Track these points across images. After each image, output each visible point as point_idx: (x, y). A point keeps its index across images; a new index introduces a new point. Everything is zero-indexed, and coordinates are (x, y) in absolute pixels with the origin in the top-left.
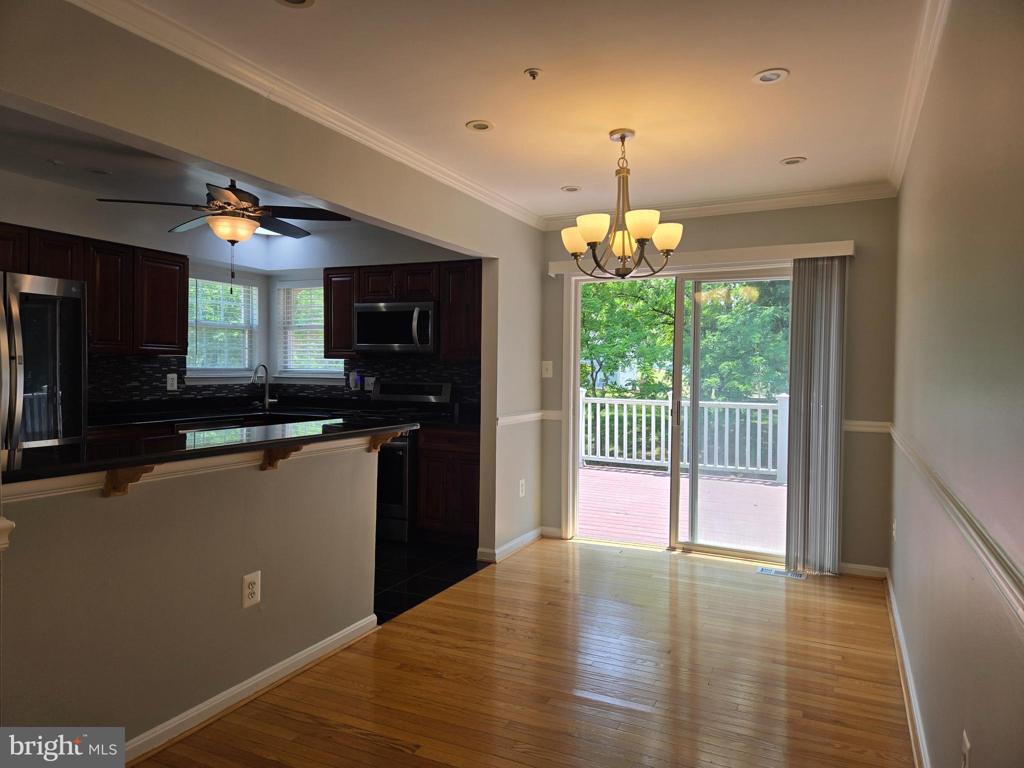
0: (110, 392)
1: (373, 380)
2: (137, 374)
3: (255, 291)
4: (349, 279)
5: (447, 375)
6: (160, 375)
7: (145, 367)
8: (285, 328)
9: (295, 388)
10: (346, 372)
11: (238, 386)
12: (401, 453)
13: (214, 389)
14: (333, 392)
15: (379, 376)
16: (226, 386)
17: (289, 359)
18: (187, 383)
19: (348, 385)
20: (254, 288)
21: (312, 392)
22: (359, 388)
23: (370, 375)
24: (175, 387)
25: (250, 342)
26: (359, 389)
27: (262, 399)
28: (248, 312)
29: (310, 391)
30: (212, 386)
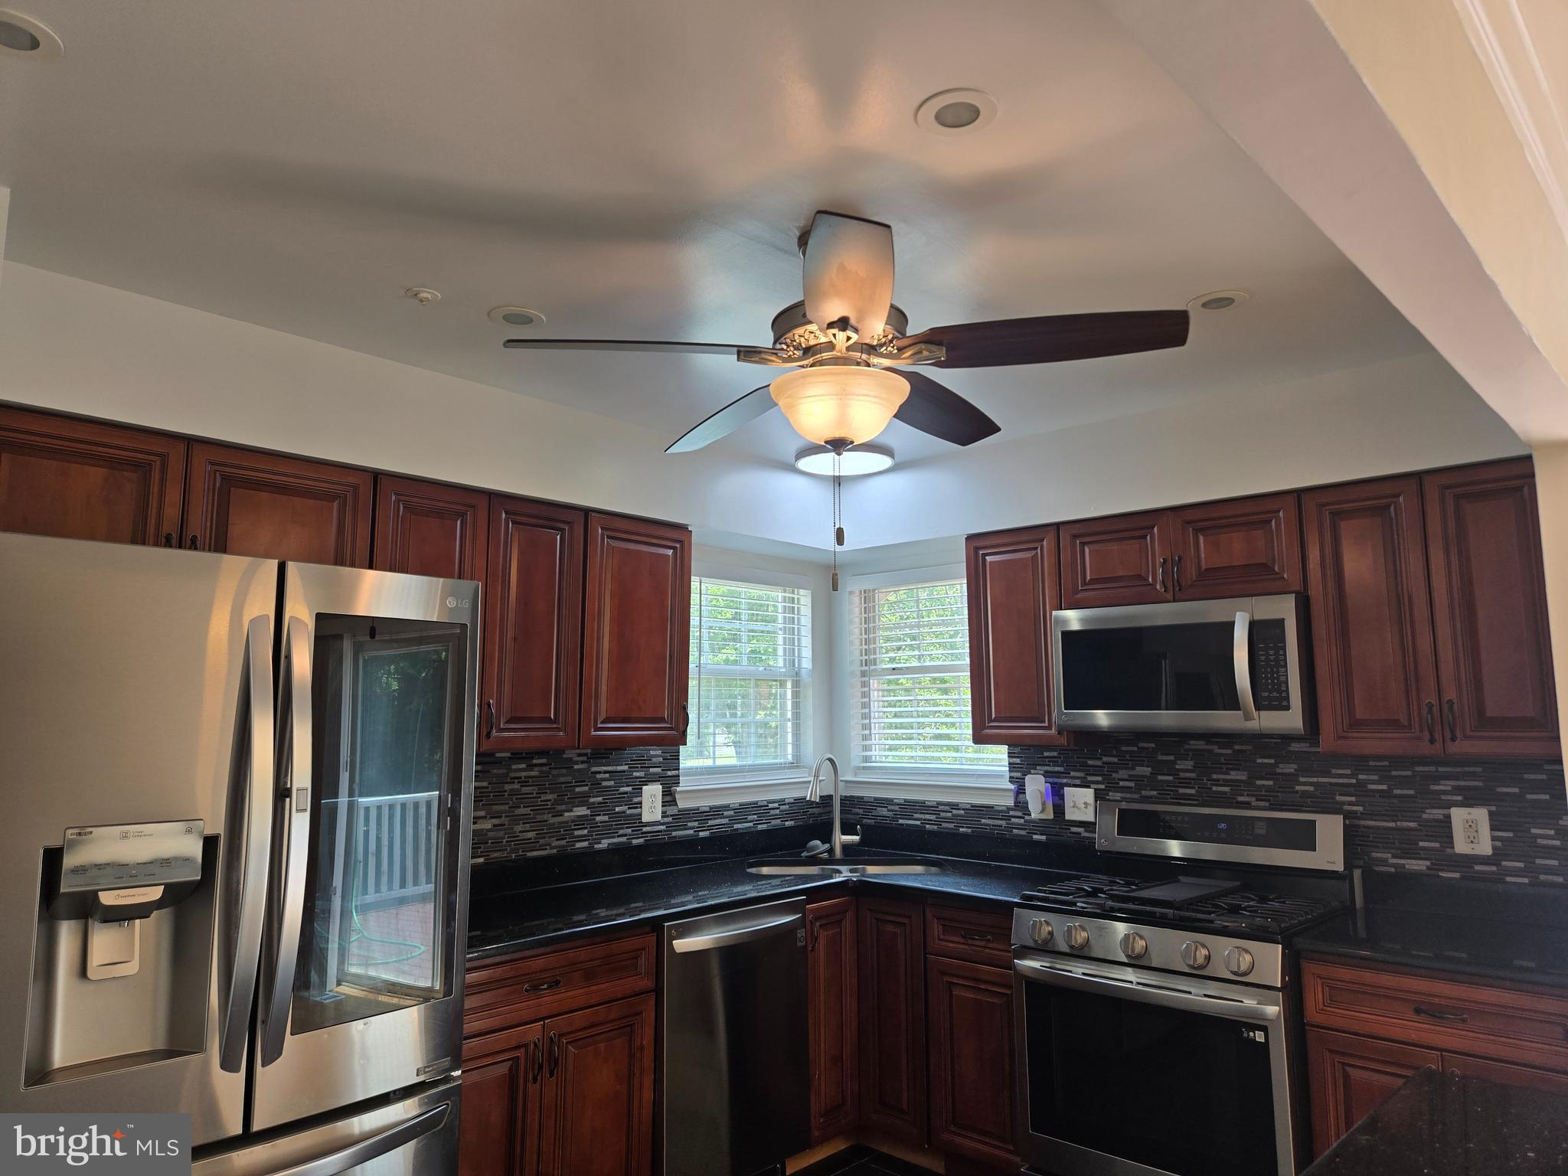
0: (531, 835)
1: (1088, 794)
2: (586, 788)
3: (805, 598)
4: (1028, 555)
5: (1311, 789)
6: (629, 789)
7: (600, 772)
8: (863, 674)
9: (890, 807)
10: (1013, 774)
11: (776, 805)
12: (1260, 1037)
13: (732, 813)
14: (983, 821)
15: (1103, 787)
16: (755, 806)
17: (873, 741)
18: (682, 804)
19: (1021, 806)
20: (802, 592)
21: (933, 817)
22: (1049, 815)
23: (1078, 782)
24: (657, 816)
25: (796, 705)
26: (1051, 816)
27: (827, 838)
28: (792, 643)
29: (927, 817)
30: (727, 807)
